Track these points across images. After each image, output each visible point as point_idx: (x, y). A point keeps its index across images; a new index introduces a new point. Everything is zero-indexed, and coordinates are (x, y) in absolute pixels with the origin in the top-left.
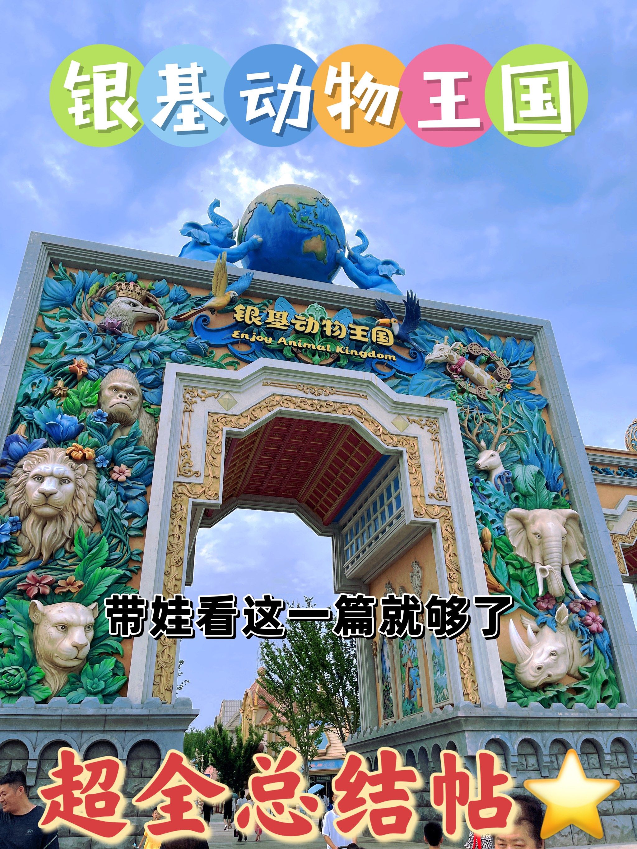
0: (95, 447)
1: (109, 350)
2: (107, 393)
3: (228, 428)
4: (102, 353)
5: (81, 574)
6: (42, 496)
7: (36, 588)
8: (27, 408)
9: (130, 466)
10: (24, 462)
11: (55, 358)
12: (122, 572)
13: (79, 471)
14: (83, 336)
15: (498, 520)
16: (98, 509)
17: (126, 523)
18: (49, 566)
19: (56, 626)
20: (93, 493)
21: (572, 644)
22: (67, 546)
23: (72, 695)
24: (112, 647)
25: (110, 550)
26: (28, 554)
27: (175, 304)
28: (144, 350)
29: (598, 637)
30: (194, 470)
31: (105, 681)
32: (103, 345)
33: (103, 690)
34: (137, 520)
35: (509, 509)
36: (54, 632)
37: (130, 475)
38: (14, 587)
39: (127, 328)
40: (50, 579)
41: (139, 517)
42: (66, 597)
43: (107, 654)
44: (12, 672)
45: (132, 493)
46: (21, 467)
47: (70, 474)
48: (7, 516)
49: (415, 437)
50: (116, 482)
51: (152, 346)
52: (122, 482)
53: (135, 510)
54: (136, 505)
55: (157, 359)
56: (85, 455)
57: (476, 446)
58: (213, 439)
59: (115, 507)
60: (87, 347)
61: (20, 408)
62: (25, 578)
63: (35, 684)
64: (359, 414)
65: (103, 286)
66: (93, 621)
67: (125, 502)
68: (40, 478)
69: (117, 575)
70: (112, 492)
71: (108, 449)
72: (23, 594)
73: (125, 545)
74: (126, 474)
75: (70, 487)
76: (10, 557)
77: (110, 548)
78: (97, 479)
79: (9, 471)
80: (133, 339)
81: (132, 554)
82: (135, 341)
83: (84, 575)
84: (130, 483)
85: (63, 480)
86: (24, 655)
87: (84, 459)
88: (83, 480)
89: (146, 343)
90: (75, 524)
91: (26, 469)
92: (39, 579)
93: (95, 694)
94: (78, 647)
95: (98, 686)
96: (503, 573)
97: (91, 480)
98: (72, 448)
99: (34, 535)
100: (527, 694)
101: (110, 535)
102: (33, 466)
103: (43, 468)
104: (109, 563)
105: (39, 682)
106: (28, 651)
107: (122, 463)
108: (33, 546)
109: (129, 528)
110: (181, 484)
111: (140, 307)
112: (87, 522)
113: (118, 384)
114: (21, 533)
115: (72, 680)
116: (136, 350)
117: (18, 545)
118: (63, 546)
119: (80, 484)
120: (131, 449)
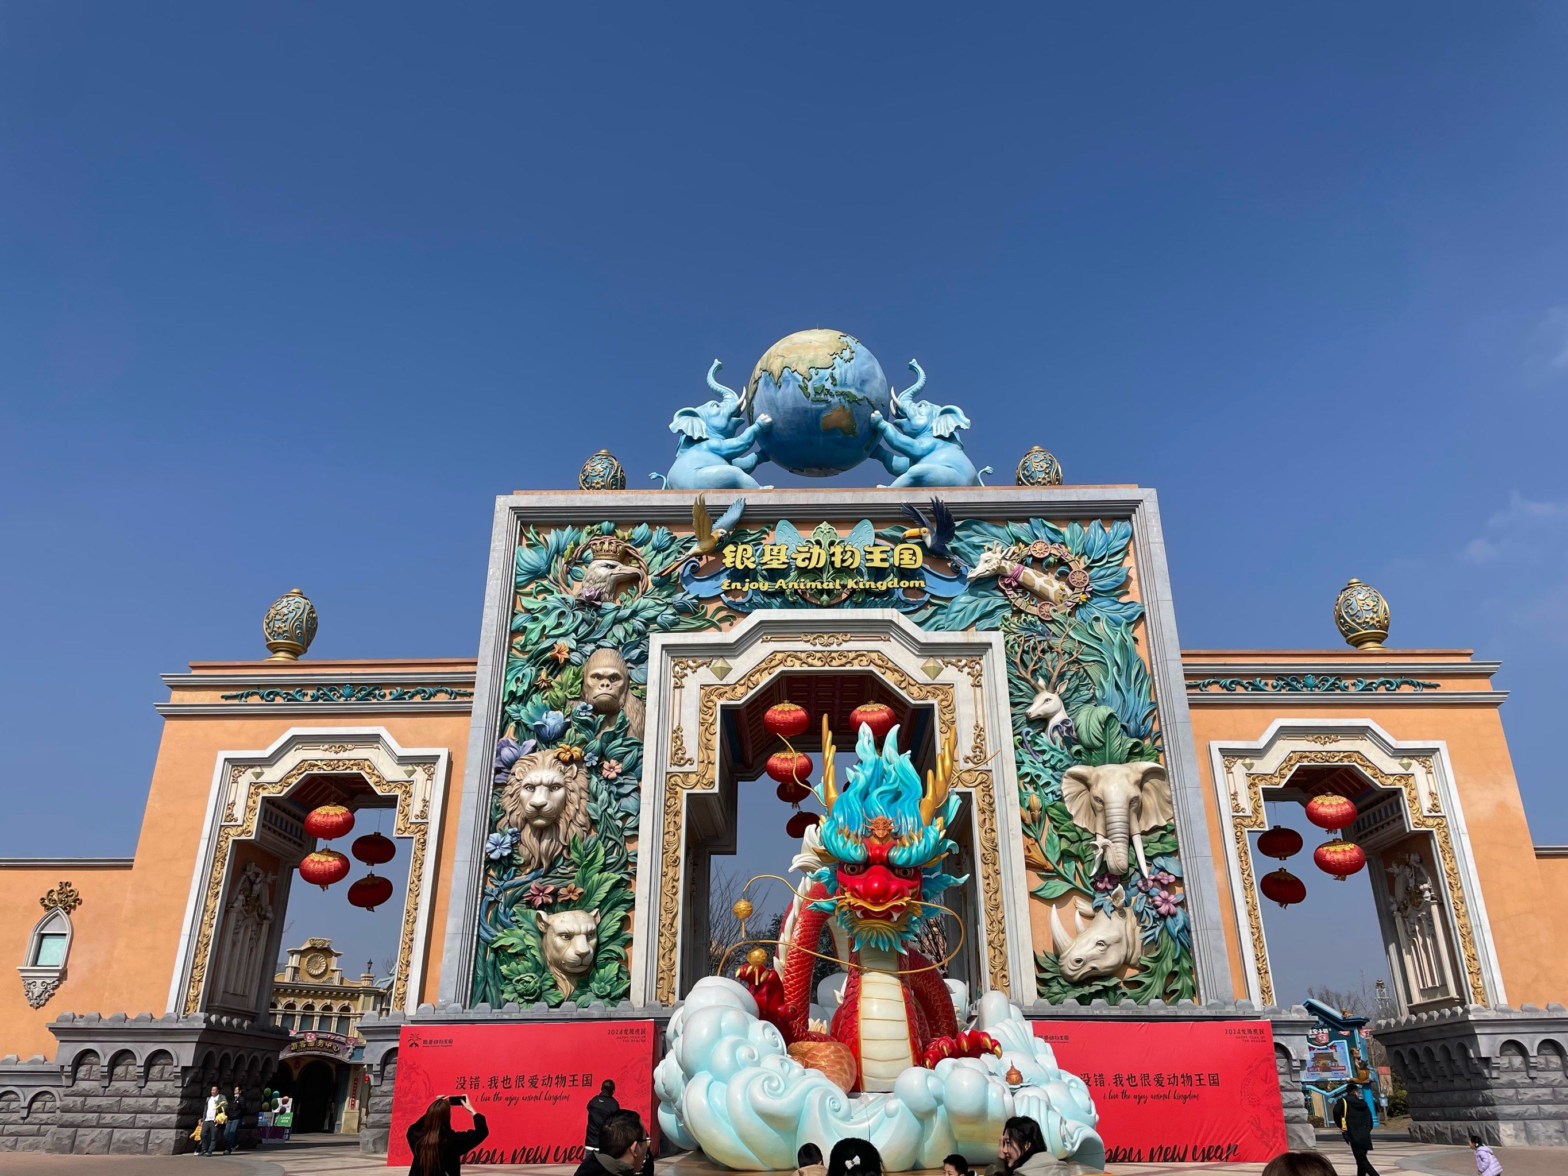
0: (583, 743)
1: (589, 626)
2: (590, 681)
3: (723, 701)
4: (583, 629)
5: (581, 880)
6: (534, 809)
7: (540, 898)
8: (514, 706)
9: (620, 759)
10: (517, 769)
11: (536, 643)
12: (619, 877)
13: (568, 774)
14: (562, 614)
15: (1053, 782)
16: (591, 812)
17: (620, 823)
18: (551, 875)
19: (560, 935)
20: (584, 794)
21: (1134, 930)
22: (565, 852)
23: (582, 998)
24: (615, 952)
25: (606, 855)
26: (530, 864)
27: (659, 552)
28: (627, 620)
29: (1169, 919)
30: (687, 757)
31: (611, 985)
32: (583, 620)
33: (609, 995)
34: (631, 818)
35: (1068, 766)
36: (559, 941)
37: (620, 771)
38: (521, 898)
39: (607, 595)
40: (551, 888)
41: (633, 815)
42: (568, 905)
43: (612, 959)
44: (527, 979)
45: (624, 790)
46: (514, 774)
47: (558, 779)
48: (507, 827)
49: (950, 684)
50: (608, 781)
51: (634, 613)
52: (615, 779)
53: (628, 808)
54: (628, 803)
55: (641, 627)
56: (572, 756)
57: (1033, 687)
58: (707, 717)
59: (608, 807)
60: (566, 627)
61: (507, 708)
62: (530, 888)
63: (549, 989)
64: (880, 662)
65: (579, 545)
66: (594, 927)
67: (617, 800)
68: (532, 787)
69: (614, 881)
70: (604, 791)
71: (596, 744)
72: (530, 904)
73: (621, 847)
74: (617, 771)
75: (559, 793)
76: (514, 868)
77: (606, 852)
78: (588, 779)
79: (505, 778)
80: (614, 610)
81: (628, 856)
82: (616, 612)
83: (584, 881)
84: (621, 780)
85: (552, 787)
86: (538, 963)
87: (571, 761)
88: (573, 783)
89: (628, 612)
90: (569, 829)
91: (519, 778)
92: (542, 888)
93: (603, 997)
94: (582, 956)
95: (605, 989)
96: (1054, 848)
97: (582, 781)
98: (561, 750)
99: (533, 846)
100: (1066, 989)
101: (606, 837)
102: (524, 773)
103: (533, 777)
104: (605, 868)
105: (552, 987)
106: (539, 958)
107: (611, 758)
108: (533, 856)
109: (623, 830)
110: (674, 775)
111: (618, 568)
112: (581, 826)
113: (600, 671)
114: (521, 843)
115: (581, 984)
116: (617, 621)
117: (520, 855)
118: (561, 854)
119: (571, 788)
120: (619, 741)
